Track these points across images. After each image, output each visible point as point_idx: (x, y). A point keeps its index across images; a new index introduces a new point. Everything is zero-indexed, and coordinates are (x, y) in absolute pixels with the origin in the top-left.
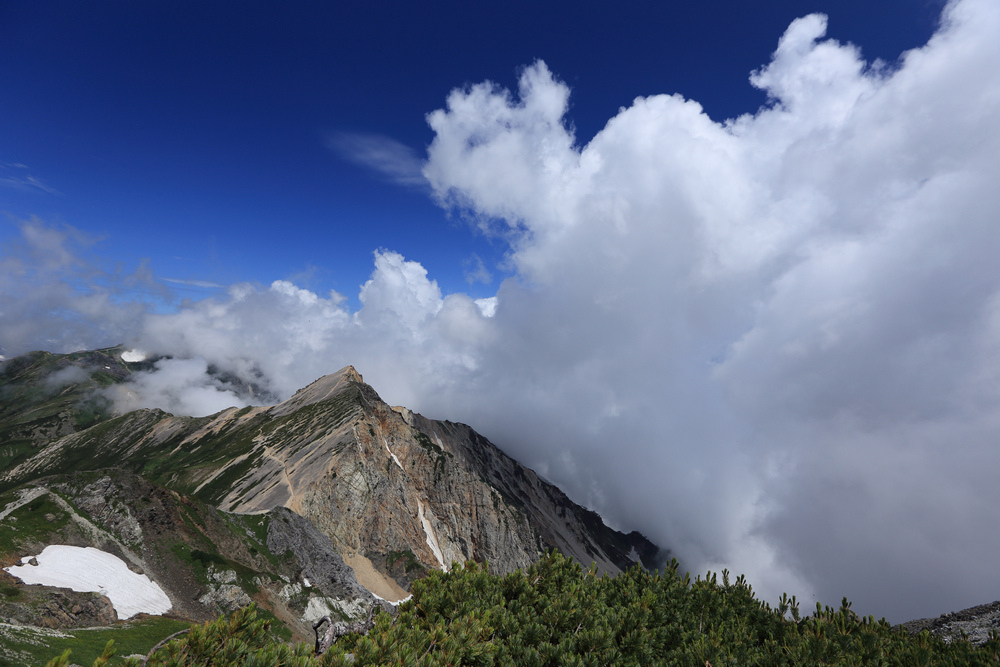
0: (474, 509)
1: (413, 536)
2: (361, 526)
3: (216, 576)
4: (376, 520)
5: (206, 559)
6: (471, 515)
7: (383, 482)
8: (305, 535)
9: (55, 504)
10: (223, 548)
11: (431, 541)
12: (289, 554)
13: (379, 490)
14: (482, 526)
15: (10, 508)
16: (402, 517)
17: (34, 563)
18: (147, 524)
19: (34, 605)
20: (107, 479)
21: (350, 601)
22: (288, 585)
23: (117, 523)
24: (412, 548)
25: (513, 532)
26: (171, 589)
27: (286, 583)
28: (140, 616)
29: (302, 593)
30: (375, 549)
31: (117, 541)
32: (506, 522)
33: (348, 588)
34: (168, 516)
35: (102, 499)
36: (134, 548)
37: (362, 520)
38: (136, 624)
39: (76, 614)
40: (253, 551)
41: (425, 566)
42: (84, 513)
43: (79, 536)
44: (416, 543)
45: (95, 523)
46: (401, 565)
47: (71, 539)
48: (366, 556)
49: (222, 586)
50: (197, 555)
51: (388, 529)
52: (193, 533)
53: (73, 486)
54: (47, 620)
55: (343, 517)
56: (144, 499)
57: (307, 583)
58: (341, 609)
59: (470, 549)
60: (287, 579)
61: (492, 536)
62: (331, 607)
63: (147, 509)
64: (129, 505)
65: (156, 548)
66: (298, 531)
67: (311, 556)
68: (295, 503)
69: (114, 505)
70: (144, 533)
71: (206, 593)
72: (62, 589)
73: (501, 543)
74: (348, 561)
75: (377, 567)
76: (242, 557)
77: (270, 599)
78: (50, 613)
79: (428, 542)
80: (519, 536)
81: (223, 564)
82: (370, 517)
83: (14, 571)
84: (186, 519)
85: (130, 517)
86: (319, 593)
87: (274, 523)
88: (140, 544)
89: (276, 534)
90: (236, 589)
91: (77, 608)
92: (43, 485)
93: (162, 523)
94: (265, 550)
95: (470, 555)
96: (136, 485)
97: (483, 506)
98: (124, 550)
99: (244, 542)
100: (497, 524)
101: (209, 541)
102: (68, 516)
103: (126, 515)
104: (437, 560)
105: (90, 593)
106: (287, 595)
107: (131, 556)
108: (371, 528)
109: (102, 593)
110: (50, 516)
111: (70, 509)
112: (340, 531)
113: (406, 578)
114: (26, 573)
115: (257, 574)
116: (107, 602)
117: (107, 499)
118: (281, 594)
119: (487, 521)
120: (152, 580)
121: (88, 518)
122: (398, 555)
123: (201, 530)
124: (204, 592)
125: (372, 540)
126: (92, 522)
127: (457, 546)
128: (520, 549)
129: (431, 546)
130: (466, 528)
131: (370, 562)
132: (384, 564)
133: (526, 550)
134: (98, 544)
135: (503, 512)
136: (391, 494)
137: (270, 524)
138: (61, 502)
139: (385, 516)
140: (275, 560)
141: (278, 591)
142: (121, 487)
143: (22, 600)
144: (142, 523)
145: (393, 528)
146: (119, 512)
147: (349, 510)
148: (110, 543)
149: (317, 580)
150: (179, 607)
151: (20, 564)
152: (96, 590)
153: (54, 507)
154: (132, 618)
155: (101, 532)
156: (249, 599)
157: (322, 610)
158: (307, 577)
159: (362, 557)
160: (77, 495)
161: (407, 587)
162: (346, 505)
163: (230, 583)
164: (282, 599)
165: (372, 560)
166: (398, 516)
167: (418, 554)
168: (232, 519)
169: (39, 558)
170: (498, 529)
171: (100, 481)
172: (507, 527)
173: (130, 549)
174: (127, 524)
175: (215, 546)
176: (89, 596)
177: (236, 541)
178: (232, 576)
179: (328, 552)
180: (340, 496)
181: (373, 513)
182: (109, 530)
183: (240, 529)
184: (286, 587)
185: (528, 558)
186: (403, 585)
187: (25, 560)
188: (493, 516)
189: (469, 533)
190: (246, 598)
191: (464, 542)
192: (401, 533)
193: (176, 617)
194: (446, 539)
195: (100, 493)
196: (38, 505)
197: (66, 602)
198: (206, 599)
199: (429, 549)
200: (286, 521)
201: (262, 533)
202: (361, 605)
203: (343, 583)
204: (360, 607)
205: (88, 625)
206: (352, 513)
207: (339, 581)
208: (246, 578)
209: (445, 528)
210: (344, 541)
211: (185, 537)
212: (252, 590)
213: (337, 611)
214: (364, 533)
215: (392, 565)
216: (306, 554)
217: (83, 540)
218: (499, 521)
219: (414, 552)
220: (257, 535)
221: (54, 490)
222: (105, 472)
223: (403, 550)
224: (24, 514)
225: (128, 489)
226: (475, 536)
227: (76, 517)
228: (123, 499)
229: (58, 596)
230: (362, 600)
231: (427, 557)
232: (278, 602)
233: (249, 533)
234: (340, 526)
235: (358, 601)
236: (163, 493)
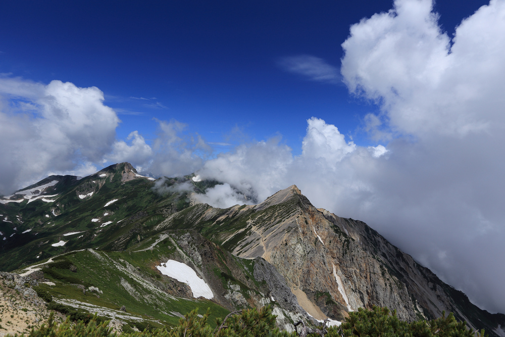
0: (369, 274)
1: (330, 285)
2: (300, 273)
3: (231, 286)
4: (309, 271)
5: (227, 277)
6: (366, 278)
7: (313, 251)
8: (272, 274)
9: (171, 242)
10: (235, 273)
11: (341, 288)
12: (264, 282)
13: (310, 255)
14: (374, 285)
15: (157, 241)
16: (323, 272)
17: (165, 266)
18: (204, 256)
19: (165, 283)
20: (188, 234)
21: (294, 314)
22: (264, 298)
23: (192, 254)
24: (330, 291)
25: (396, 294)
26: (213, 288)
27: (263, 297)
28: (201, 298)
29: (270, 303)
30: (308, 288)
31: (192, 262)
32: (390, 286)
33: (294, 306)
34: (211, 254)
35: (187, 243)
36: (199, 266)
37: (301, 270)
38: (200, 301)
39: (179, 291)
40: (248, 277)
41: (337, 303)
42: (181, 248)
43: (179, 257)
44: (332, 289)
45: (185, 253)
46: (323, 300)
47: (177, 258)
48: (303, 291)
49: (234, 292)
50: (223, 275)
51: (315, 278)
52: (222, 264)
53: (177, 235)
54: (169, 291)
55: (291, 267)
56: (202, 245)
57: (273, 299)
58: (290, 317)
59: (366, 298)
60: (263, 295)
61: (381, 294)
62: (285, 314)
63: (203, 249)
64: (197, 246)
65: (207, 268)
66: (268, 271)
67: (275, 285)
68: (267, 256)
69: (191, 246)
70: (202, 260)
71: (227, 293)
72: (174, 279)
73: (387, 299)
74: (294, 292)
75: (309, 298)
76: (242, 279)
77: (255, 303)
78: (170, 288)
79: (339, 289)
80: (401, 297)
81: (234, 281)
82: (305, 269)
83: (158, 267)
84: (219, 257)
85: (197, 252)
86: (279, 306)
87: (257, 265)
88: (201, 265)
89: (258, 271)
90: (240, 294)
91: (179, 288)
92: (167, 233)
93: (209, 257)
94: (253, 279)
95: (366, 302)
96: (199, 238)
97: (374, 273)
98: (195, 266)
99: (244, 272)
100: (384, 286)
101: (228, 269)
102: (175, 248)
103: (195, 251)
104: (344, 301)
105: (183, 283)
106: (263, 303)
107: (197, 269)
108: (306, 276)
109: (188, 284)
110: (170, 247)
111: (176, 245)
112: (290, 274)
113: (326, 308)
114: (162, 269)
115: (249, 289)
116: (190, 289)
117: (189, 243)
118: (260, 302)
119: (377, 283)
120: (206, 282)
121: (182, 250)
122: (321, 293)
123: (225, 263)
124: (226, 293)
125: (306, 282)
126: (184, 252)
127: (358, 296)
128: (401, 306)
129: (341, 292)
130: (363, 285)
131: (305, 294)
132: (313, 297)
133: (405, 307)
134: (186, 262)
135: (388, 279)
136: (317, 258)
137: (255, 265)
138: (173, 242)
139: (314, 270)
140: (257, 284)
141: (259, 300)
142: (193, 238)
143: (161, 280)
144: (202, 256)
145: (318, 278)
146: (193, 249)
147: (294, 264)
148: (190, 262)
149: (278, 298)
150: (216, 297)
151: (161, 266)
152: (186, 282)
153: (171, 245)
154: (198, 298)
155: (187, 257)
156: (246, 301)
157: (280, 315)
158: (273, 296)
159: (301, 291)
160: (178, 240)
161: (326, 313)
162: (292, 261)
163: (237, 291)
164: (261, 304)
165: (307, 294)
166: (321, 271)
167: (333, 296)
168: (238, 260)
169: (166, 264)
170: (385, 290)
171: (186, 234)
172: (391, 289)
173: (197, 266)
174: (196, 255)
175: (231, 272)
176: (183, 284)
177: (240, 271)
178: (238, 288)
179: (284, 285)
180: (289, 256)
181: (307, 267)
182: (189, 257)
183: (241, 265)
184: (263, 298)
185: (407, 313)
186: (324, 312)
187: (162, 264)
188: (381, 281)
189: (365, 288)
190: (244, 300)
191: (362, 294)
192: (323, 281)
193: (215, 302)
194: (350, 290)
195: (186, 240)
196: (166, 242)
197: (176, 285)
198: (227, 296)
199: (340, 294)
200: (263, 265)
201: (252, 269)
202: (301, 317)
203: (291, 303)
204: (300, 319)
205: (183, 297)
206: (295, 265)
207: (289, 301)
208: (244, 289)
209: (350, 283)
210: (291, 280)
211: (218, 265)
212: (247, 297)
213: (288, 317)
214: (302, 277)
215: (318, 299)
216: (272, 284)
217: (181, 260)
218: (386, 285)
219: (330, 294)
220: (249, 270)
221: (171, 236)
222: (188, 231)
223: (324, 291)
224: (161, 245)
225: (196, 239)
226: (369, 291)
227: (178, 248)
228: (194, 244)
229: (173, 282)
230: (301, 315)
231: (338, 298)
232: (259, 305)
233: (245, 268)
234: (289, 272)
235: (299, 314)
236: (209, 243)
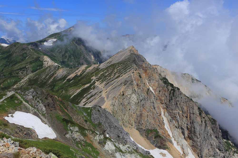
0: (189, 114)
1: (158, 124)
2: (135, 117)
3: (71, 128)
4: (141, 115)
5: (67, 121)
6: (187, 117)
7: (145, 99)
8: (106, 117)
9: (17, 97)
10: (74, 119)
11: (167, 126)
12: (100, 124)
13: (143, 102)
14: (192, 123)
15: (4, 97)
16: (153, 115)
17: (12, 116)
18: (47, 107)
19: (12, 130)
20: (32, 90)
21: (124, 145)
22: (98, 135)
23: (37, 106)
24: (158, 129)
25: (209, 128)
26: (56, 131)
27: (98, 134)
28: (45, 138)
29: (104, 139)
30: (141, 127)
31: (38, 112)
32: (205, 122)
33: (125, 141)
34: (54, 105)
35: (31, 97)
36: (43, 115)
37: (135, 114)
38: (44, 141)
39: (25, 134)
40: (86, 121)
41: (164, 137)
42: (27, 101)
43: (25, 109)
44: (159, 127)
45: (31, 105)
46: (152, 135)
47: (23, 110)
48: (137, 129)
49: (73, 132)
50: (64, 120)
51: (146, 119)
52: (63, 112)
53: (22, 91)
54: (16, 135)
55: (127, 112)
56: (46, 98)
57: (107, 136)
58: (120, 148)
59: (186, 132)
60: (98, 133)
61: (198, 128)
62: (115, 146)
63: (46, 101)
64: (41, 99)
65: (50, 116)
66: (103, 115)
67: (109, 126)
68: (107, 106)
69: (36, 99)
70: (46, 110)
71: (67, 134)
72: (20, 126)
73: (202, 132)
74: (126, 130)
75: (141, 135)
76: (82, 123)
77: (91, 140)
78: (16, 133)
79: (166, 127)
80: (213, 130)
81: (73, 124)
82: (138, 113)
83: (6, 118)
84: (61, 107)
85: (41, 104)
86: (110, 140)
87: (94, 111)
88: (45, 114)
89: (95, 116)
90: (78, 134)
91: (25, 133)
92: (13, 91)
93: (52, 107)
94: (91, 121)
95: (186, 135)
96: (42, 93)
97: (193, 114)
98: (40, 115)
99: (83, 117)
100: (200, 123)
101: (69, 115)
102: (22, 102)
103: (40, 103)
104: (169, 135)
105: (29, 128)
106: (98, 139)
107: (42, 117)
108: (139, 118)
109: (33, 129)
110: (16, 102)
111: (22, 100)
112: (126, 118)
113: (154, 141)
114: (10, 119)
115: (86, 129)
116: (35, 132)
117: (33, 97)
118: (96, 138)
119: (195, 121)
120: (49, 127)
121: (28, 103)
122: (151, 131)
123: (66, 111)
124: (67, 133)
125: (139, 123)
126: (29, 105)
127: (180, 131)
128: (213, 137)
129: (167, 129)
130: (184, 123)
131: (138, 132)
132: (144, 134)
133: (216, 137)
134: (32, 112)
135: (204, 118)
136: (148, 104)
137: (92, 111)
138: (19, 97)
139: (145, 113)
140: (95, 126)
141: (94, 137)
142: (37, 93)
143: (8, 128)
144: (45, 106)
145: (149, 119)
146: (37, 102)
147: (129, 110)
148: (35, 112)
149: (112, 135)
150: (59, 137)
151: (8, 116)
152: (32, 128)
153: (17, 99)
154: (43, 139)
155: (33, 108)
156: (83, 138)
157: (112, 147)
158: (108, 134)
159: (135, 130)
160: (24, 95)
161: (155, 145)
162: (128, 107)
163: (76, 131)
164: (96, 140)
165: (140, 131)
166: (151, 114)
167: (160, 132)
168: (78, 108)
169: (14, 115)
170: (201, 125)
171: (30, 90)
172: (206, 125)
173: (42, 115)
174: (40, 106)
175: (71, 118)
176: (29, 129)
177: (79, 116)
178: (77, 129)
180: (126, 104)
181: (140, 112)
182: (35, 108)
183: (81, 112)
184: (98, 136)
185: (217, 141)
186: (153, 144)
187: (10, 115)
188: (199, 119)
189: (186, 125)
190: (82, 138)
191: (183, 129)
192: (152, 121)
193: (58, 141)
194: (174, 127)
195: (31, 95)
196: (12, 97)
197: (22, 130)
198: (68, 136)
199: (166, 130)
200: (99, 111)
201: (90, 115)
202: (129, 147)
203: (123, 138)
204: (128, 148)
205: (29, 139)
206: (131, 111)
207: (121, 137)
208: (82, 130)
209: (174, 122)
210: (127, 122)
211: (60, 113)
212: (85, 135)
213: (118, 148)
214: (136, 120)
215: (148, 135)
216: (107, 125)
217: (27, 111)
218: (202, 122)
219: (158, 130)
220: (88, 115)
221: (17, 93)
222: (32, 87)
223: (153, 129)
224: (8, 100)
225: (40, 94)
226: (189, 127)
227: (24, 102)
228: (38, 97)
229: (19, 128)
231: (164, 133)
232: (94, 141)
233: (84, 114)
234: (126, 116)
235: (127, 146)
236: (52, 96)
